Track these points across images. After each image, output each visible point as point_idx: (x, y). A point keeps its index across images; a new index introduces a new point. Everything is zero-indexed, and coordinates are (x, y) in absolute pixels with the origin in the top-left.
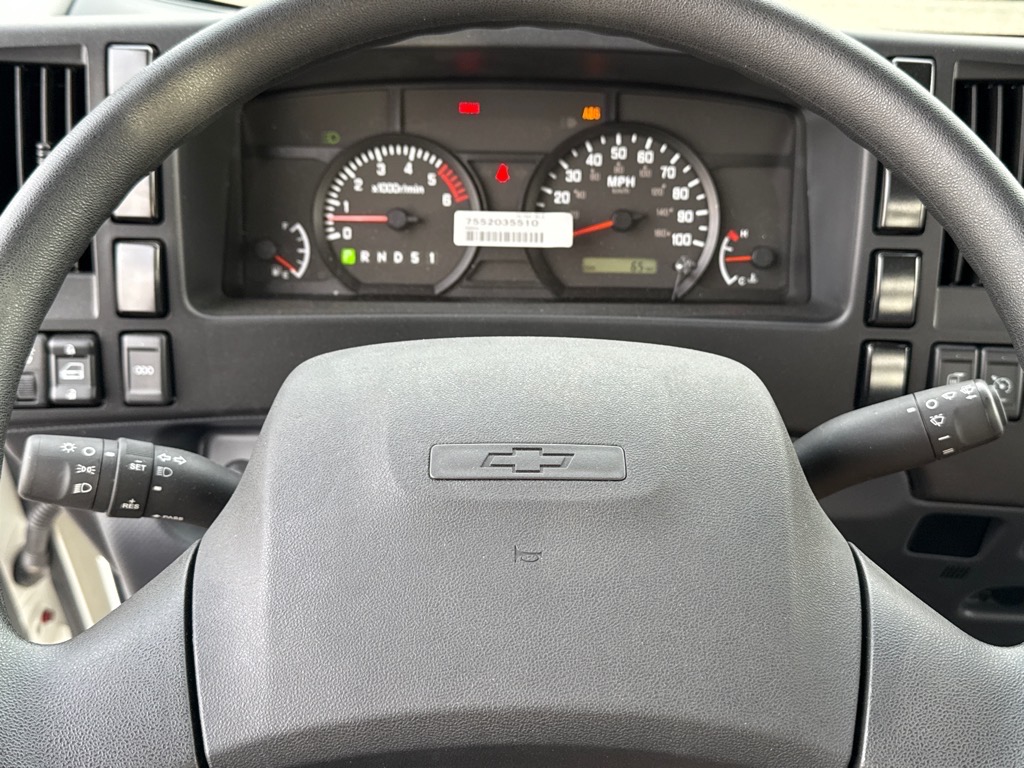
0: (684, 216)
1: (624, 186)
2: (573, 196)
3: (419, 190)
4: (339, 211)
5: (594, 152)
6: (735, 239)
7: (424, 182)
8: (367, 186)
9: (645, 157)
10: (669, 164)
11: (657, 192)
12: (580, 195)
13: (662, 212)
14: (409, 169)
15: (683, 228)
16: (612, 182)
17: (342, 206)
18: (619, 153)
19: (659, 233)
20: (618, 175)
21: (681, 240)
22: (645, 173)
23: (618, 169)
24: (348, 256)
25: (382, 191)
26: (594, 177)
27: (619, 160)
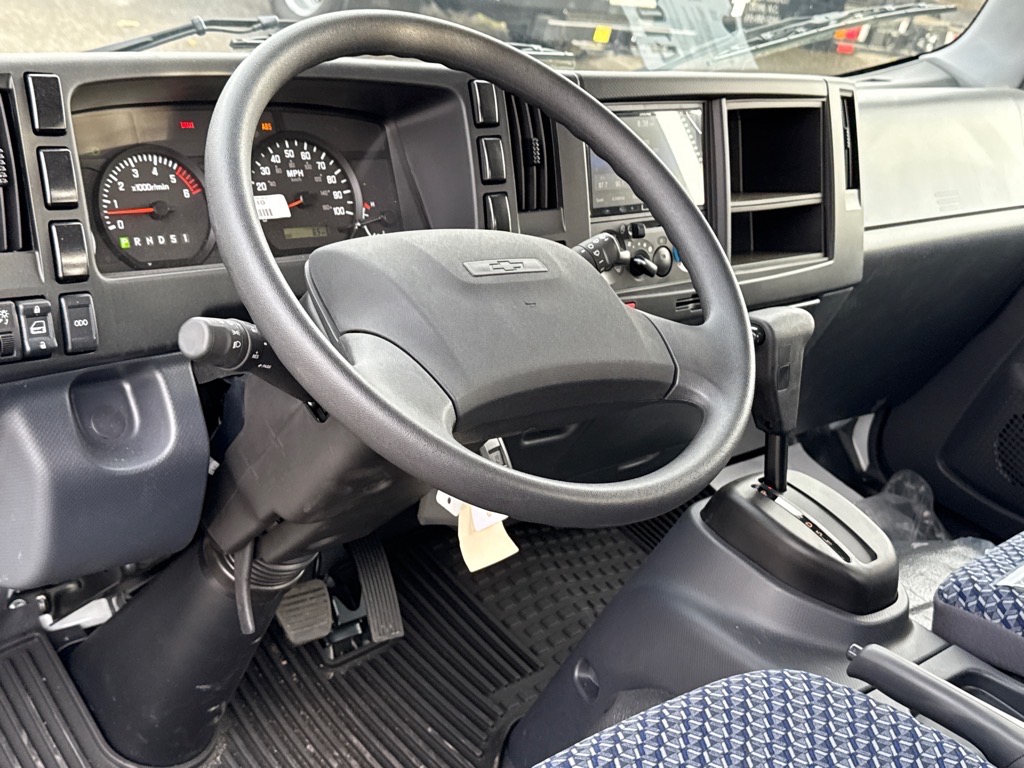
0: (337, 195)
1: (297, 176)
2: (268, 185)
3: (165, 187)
4: (111, 207)
5: (274, 154)
6: (369, 208)
7: (168, 181)
8: (128, 187)
9: (305, 156)
10: (320, 160)
11: (318, 179)
12: (273, 184)
13: (324, 193)
14: (155, 172)
15: (338, 203)
16: (290, 174)
17: (113, 203)
18: (289, 154)
19: (325, 207)
20: (293, 169)
21: (339, 211)
22: (308, 167)
23: (291, 165)
24: (124, 242)
25: (139, 189)
26: (278, 171)
27: (290, 158)
